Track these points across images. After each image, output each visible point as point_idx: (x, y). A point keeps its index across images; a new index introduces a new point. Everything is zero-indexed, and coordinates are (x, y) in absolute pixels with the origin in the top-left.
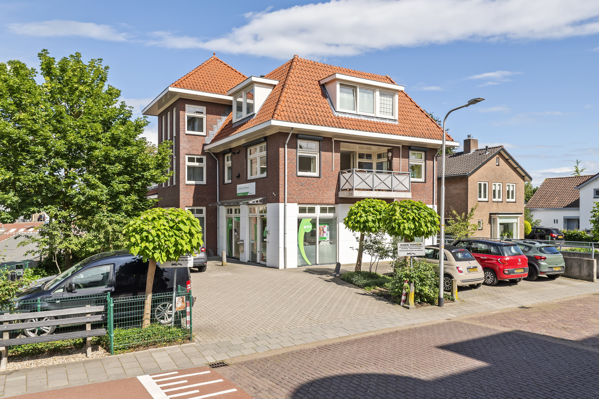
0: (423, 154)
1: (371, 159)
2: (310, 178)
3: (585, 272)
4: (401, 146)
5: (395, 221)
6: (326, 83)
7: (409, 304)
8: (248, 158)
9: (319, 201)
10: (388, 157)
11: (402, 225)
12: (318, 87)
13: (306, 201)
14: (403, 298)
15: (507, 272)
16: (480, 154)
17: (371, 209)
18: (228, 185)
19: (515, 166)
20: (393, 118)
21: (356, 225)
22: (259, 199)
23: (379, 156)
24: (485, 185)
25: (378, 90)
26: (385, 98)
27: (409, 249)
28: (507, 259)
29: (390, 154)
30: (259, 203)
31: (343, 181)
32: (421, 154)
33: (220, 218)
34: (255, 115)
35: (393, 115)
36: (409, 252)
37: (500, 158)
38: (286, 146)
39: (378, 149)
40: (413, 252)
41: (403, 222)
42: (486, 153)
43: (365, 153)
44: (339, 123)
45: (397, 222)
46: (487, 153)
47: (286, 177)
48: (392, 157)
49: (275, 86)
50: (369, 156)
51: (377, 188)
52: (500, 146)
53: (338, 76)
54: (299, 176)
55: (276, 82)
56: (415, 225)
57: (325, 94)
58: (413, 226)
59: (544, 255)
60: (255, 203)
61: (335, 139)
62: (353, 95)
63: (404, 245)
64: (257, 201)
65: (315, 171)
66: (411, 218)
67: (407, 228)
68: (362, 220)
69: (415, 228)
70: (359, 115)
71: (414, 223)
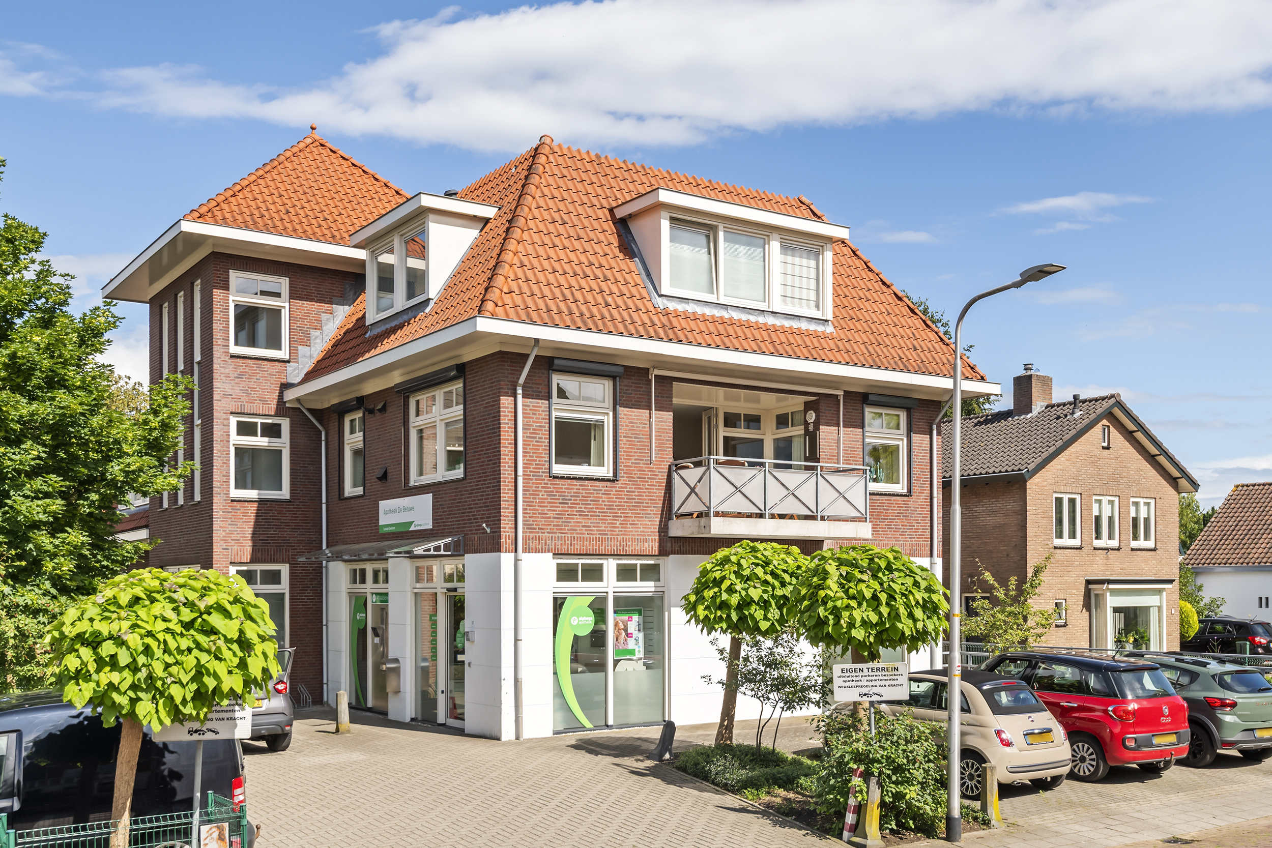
0: (903, 416)
1: (759, 429)
2: (586, 483)
4: (842, 393)
5: (824, 603)
6: (630, 216)
7: (865, 837)
8: (411, 425)
9: (612, 547)
10: (806, 424)
11: (845, 614)
12: (610, 227)
13: (577, 547)
14: (850, 818)
15: (1132, 744)
16: (1058, 418)
17: (759, 571)
18: (353, 501)
19: (1153, 450)
20: (818, 315)
21: (719, 613)
22: (441, 543)
23: (782, 421)
24: (1072, 502)
25: (775, 236)
26: (797, 260)
27: (864, 683)
28: (1132, 707)
29: (811, 417)
30: (442, 552)
31: (680, 491)
32: (898, 416)
33: (330, 594)
34: (432, 304)
35: (817, 307)
36: (865, 690)
37: (1112, 428)
38: (520, 391)
39: (778, 400)
40: (875, 690)
41: (848, 607)
42: (1073, 413)
43: (742, 412)
44: (670, 328)
45: (830, 604)
46: (1078, 414)
47: (520, 480)
48: (817, 424)
49: (487, 221)
50: (753, 421)
51: (776, 511)
52: (1113, 396)
53: (665, 196)
54: (555, 477)
55: (489, 212)
56: (880, 615)
57: (628, 247)
58: (874, 618)
59: (1230, 696)
60: (432, 552)
61: (657, 372)
62: (706, 250)
63: (850, 670)
64: (437, 549)
65: (601, 463)
66: (868, 595)
67: (858, 624)
68: (734, 600)
69: (881, 622)
70: (725, 306)
71: (876, 609)
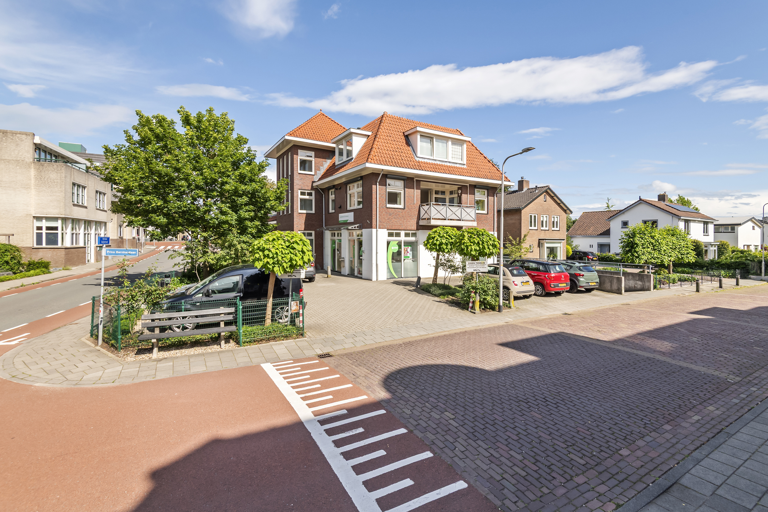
0: (486, 191)
1: (445, 195)
2: (396, 210)
3: (615, 287)
4: (468, 185)
5: (464, 244)
6: (409, 134)
7: (475, 310)
8: (348, 193)
9: (403, 228)
10: (458, 194)
11: (470, 247)
12: (403, 138)
13: (394, 228)
14: (471, 305)
15: (553, 286)
16: (531, 192)
17: (445, 235)
18: (332, 214)
19: (559, 202)
20: (462, 162)
21: (433, 247)
22: (356, 226)
23: (451, 193)
24: (535, 216)
25: (450, 140)
26: (456, 147)
27: (475, 267)
28: (553, 275)
29: (460, 192)
31: (422, 212)
32: (484, 191)
33: (325, 240)
34: (354, 159)
35: (462, 160)
36: (475, 269)
37: (547, 195)
38: (378, 184)
39: (450, 187)
40: (478, 269)
41: (470, 245)
42: (535, 191)
43: (440, 190)
44: (419, 166)
45: (465, 244)
46: (537, 191)
47: (378, 208)
48: (461, 194)
49: (369, 136)
50: (443, 193)
51: (449, 218)
52: (547, 186)
53: (419, 129)
54: (388, 208)
55: (369, 133)
56: (480, 247)
57: (408, 143)
58: (478, 248)
59: (582, 273)
60: (353, 228)
61: (416, 179)
62: (430, 144)
63: (471, 263)
64: (355, 227)
65: (400, 204)
66: (476, 242)
67: (473, 250)
68: (438, 243)
69: (480, 250)
70: (435, 160)
71: (479, 246)
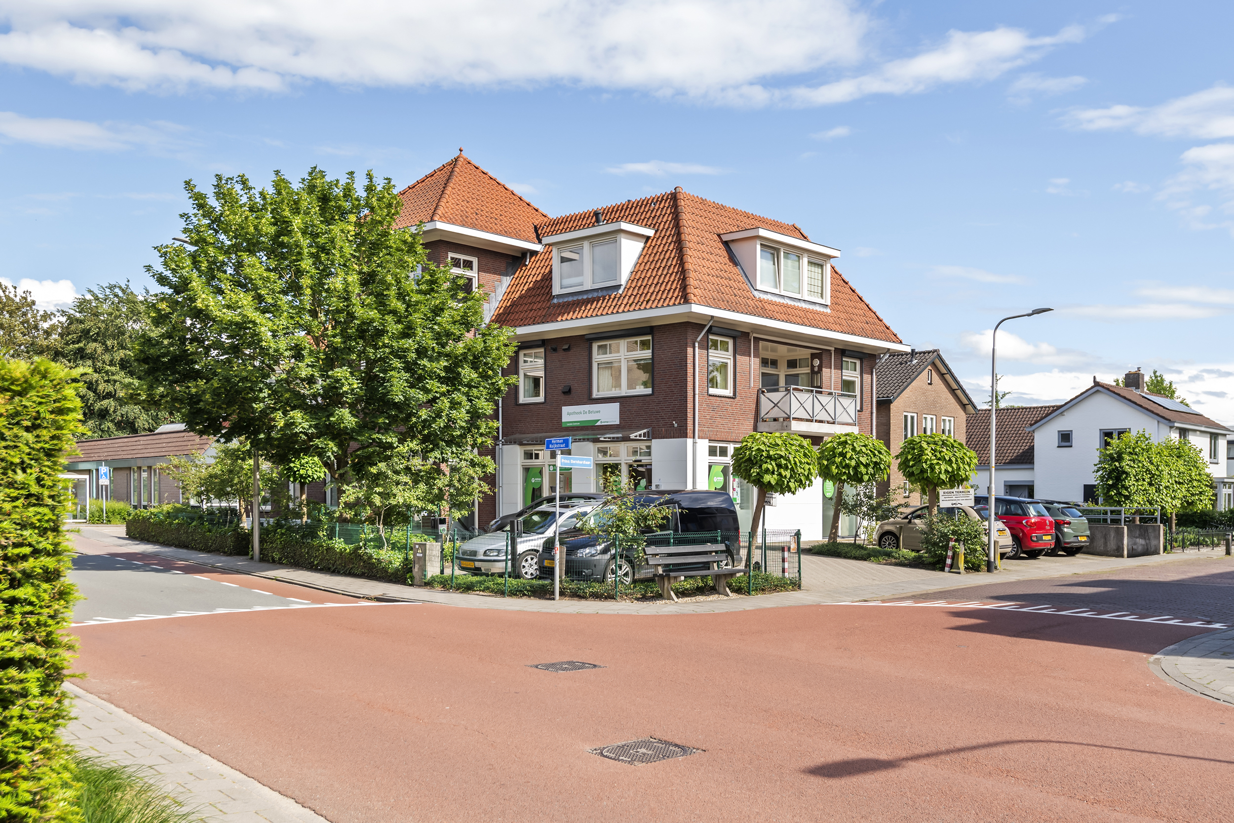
0: (858, 363)
1: (777, 368)
2: (723, 399)
3: (1112, 545)
4: (833, 349)
5: (926, 462)
6: (733, 241)
7: (959, 569)
8: (594, 360)
9: (733, 437)
10: (813, 367)
11: (937, 467)
12: (721, 245)
13: (718, 437)
14: (949, 561)
15: (1035, 539)
16: (901, 364)
18: (531, 406)
19: (955, 386)
20: (823, 302)
22: (642, 432)
23: (792, 364)
24: (912, 418)
25: (806, 255)
26: (813, 268)
27: (954, 498)
28: (1033, 521)
29: (817, 362)
30: (642, 438)
31: (765, 405)
32: (855, 363)
33: (504, 466)
34: (622, 288)
35: (822, 297)
36: (954, 502)
37: (933, 371)
38: (697, 345)
39: (789, 351)
40: (959, 502)
41: (938, 464)
42: (911, 361)
43: (770, 358)
44: (762, 310)
45: (928, 463)
46: (915, 362)
47: (697, 396)
48: (820, 367)
49: (648, 238)
50: (774, 363)
51: (817, 418)
52: (935, 351)
53: (763, 233)
54: (710, 395)
55: (650, 232)
56: (953, 467)
57: (733, 259)
58: (950, 469)
59: (1068, 519)
60: (638, 438)
61: (755, 335)
62: (772, 263)
63: (947, 493)
64: (640, 436)
65: (726, 388)
66: (947, 458)
67: (943, 472)
68: (853, 463)
69: (953, 471)
70: (783, 296)
71: (950, 465)
